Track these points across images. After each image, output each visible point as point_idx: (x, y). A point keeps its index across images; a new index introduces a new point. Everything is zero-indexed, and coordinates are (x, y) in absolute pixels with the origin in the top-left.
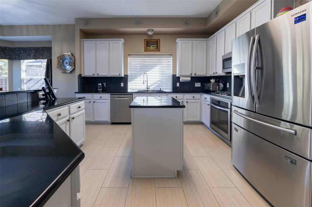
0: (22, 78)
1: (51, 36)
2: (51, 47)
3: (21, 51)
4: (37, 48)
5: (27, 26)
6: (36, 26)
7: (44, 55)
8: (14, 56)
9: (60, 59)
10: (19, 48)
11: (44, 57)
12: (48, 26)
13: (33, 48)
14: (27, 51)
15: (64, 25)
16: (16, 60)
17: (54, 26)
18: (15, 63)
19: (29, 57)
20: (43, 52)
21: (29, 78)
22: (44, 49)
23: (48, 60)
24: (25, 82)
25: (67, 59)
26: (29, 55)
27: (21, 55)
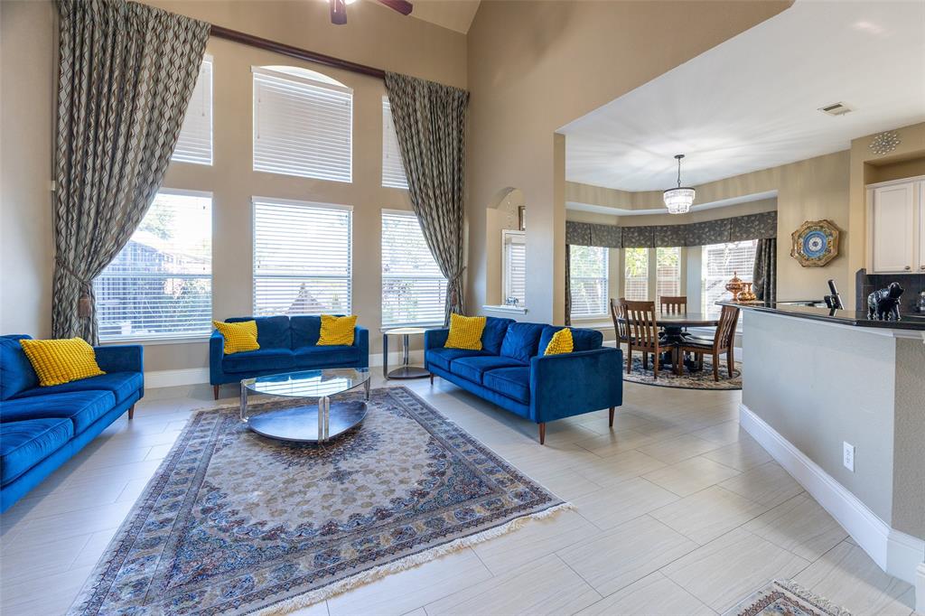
0: (703, 279)
1: (776, 190)
2: (776, 212)
3: (704, 228)
4: (736, 218)
5: (725, 181)
7: (753, 230)
8: (692, 240)
9: (800, 236)
10: (700, 224)
11: (751, 236)
12: (769, 170)
13: (728, 219)
14: (716, 226)
15: (812, 159)
16: (695, 246)
17: (784, 168)
18: (692, 250)
19: (719, 239)
20: (749, 226)
21: (713, 278)
22: (753, 218)
23: (760, 240)
24: (707, 286)
25: (819, 236)
26: (721, 234)
27: (704, 236)
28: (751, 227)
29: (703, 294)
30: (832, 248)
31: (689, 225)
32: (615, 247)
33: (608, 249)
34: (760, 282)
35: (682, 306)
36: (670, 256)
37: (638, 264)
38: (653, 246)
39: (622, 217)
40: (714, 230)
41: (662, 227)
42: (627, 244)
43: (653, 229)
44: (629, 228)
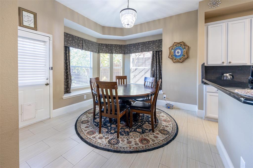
0: (131, 68)
1: (162, 29)
2: (162, 40)
3: (132, 46)
4: (144, 42)
6: (148, 23)
7: (150, 47)
8: (127, 51)
9: (172, 49)
10: (130, 45)
11: (150, 50)
12: (159, 20)
13: (141, 43)
14: (136, 46)
16: (128, 54)
17: (165, 19)
18: (127, 56)
19: (137, 51)
20: (149, 46)
21: (135, 68)
22: (150, 43)
24: (132, 71)
25: (180, 49)
26: (138, 49)
27: (131, 50)
28: (150, 46)
29: (131, 74)
30: (185, 54)
31: (126, 45)
32: (95, 52)
33: (92, 53)
34: (153, 69)
35: (125, 80)
36: (118, 58)
37: (106, 62)
38: (112, 53)
39: (98, 39)
40: (135, 47)
41: (115, 45)
42: (101, 51)
43: (112, 45)
44: (102, 44)
